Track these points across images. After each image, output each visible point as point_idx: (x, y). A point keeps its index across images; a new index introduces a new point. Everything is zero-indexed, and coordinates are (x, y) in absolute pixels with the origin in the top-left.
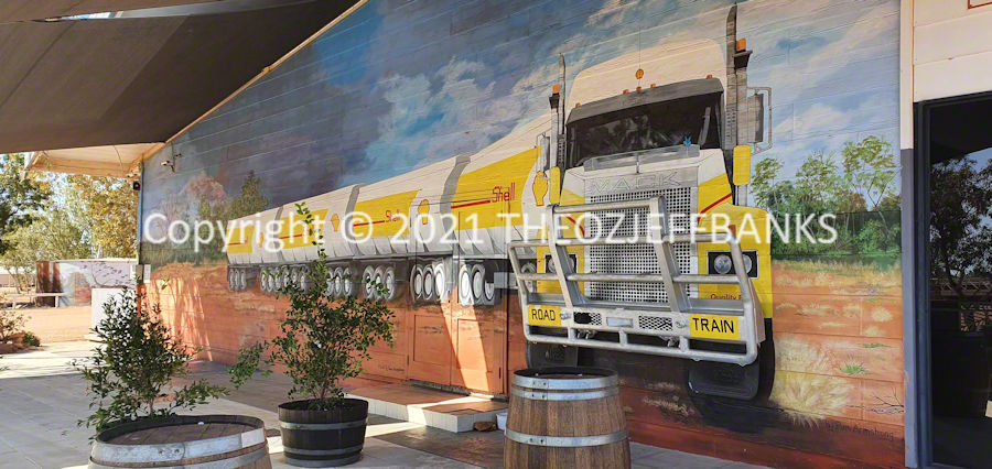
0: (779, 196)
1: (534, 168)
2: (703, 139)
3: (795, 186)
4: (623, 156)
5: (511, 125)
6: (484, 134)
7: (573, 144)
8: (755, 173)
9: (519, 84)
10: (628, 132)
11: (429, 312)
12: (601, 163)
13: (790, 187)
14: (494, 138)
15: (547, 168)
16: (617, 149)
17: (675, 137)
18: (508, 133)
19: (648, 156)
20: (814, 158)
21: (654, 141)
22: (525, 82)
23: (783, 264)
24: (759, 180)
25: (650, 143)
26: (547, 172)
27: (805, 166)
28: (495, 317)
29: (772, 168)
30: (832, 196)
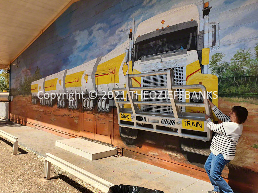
0: (222, 69)
1: (123, 61)
2: (189, 46)
3: (230, 65)
4: (156, 55)
5: (115, 45)
6: (106, 49)
7: (137, 51)
8: (211, 60)
9: (118, 30)
10: (158, 46)
11: (88, 113)
12: (148, 58)
13: (228, 65)
14: (109, 51)
15: (128, 61)
16: (154, 52)
17: (177, 46)
18: (114, 48)
19: (166, 55)
20: (240, 52)
21: (168, 49)
22: (120, 29)
23: (224, 99)
24: (213, 63)
25: (167, 49)
26: (128, 63)
27: (235, 55)
28: (109, 116)
29: (219, 57)
30: (248, 68)
